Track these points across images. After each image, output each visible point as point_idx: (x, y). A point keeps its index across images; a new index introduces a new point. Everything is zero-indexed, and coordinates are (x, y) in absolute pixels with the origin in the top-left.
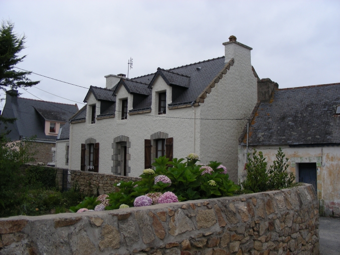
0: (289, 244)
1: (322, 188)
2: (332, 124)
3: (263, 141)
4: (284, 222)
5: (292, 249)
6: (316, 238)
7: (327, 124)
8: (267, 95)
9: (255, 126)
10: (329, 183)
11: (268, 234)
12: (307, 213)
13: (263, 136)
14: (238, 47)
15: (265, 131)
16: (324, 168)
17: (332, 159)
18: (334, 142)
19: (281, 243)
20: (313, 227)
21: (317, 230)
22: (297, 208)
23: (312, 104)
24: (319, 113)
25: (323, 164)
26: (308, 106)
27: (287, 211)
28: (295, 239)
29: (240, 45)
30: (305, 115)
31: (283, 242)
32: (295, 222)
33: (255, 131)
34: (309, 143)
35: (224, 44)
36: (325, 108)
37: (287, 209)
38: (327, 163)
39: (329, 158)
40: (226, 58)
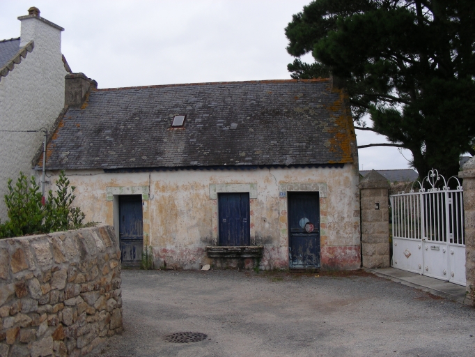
0: (60, 314)
1: (150, 230)
2: (165, 140)
3: (67, 163)
4: (50, 282)
5: (66, 322)
6: (115, 302)
7: (159, 140)
8: (78, 97)
9: (57, 141)
10: (160, 223)
11: (16, 303)
12: (96, 266)
13: (67, 156)
14: (41, 24)
15: (72, 149)
16: (153, 202)
17: (164, 189)
18: (166, 165)
19: (44, 316)
20: (109, 286)
21: (116, 290)
22: (75, 261)
23: (141, 112)
24: (149, 124)
25: (151, 197)
26: (135, 114)
27: (55, 265)
28: (72, 306)
29: (44, 22)
30: (129, 127)
31: (48, 313)
32: (73, 282)
33: (58, 149)
34: (132, 167)
35: (21, 18)
36: (158, 117)
37: (56, 262)
38: (156, 195)
39: (159, 188)
40: (22, 40)
